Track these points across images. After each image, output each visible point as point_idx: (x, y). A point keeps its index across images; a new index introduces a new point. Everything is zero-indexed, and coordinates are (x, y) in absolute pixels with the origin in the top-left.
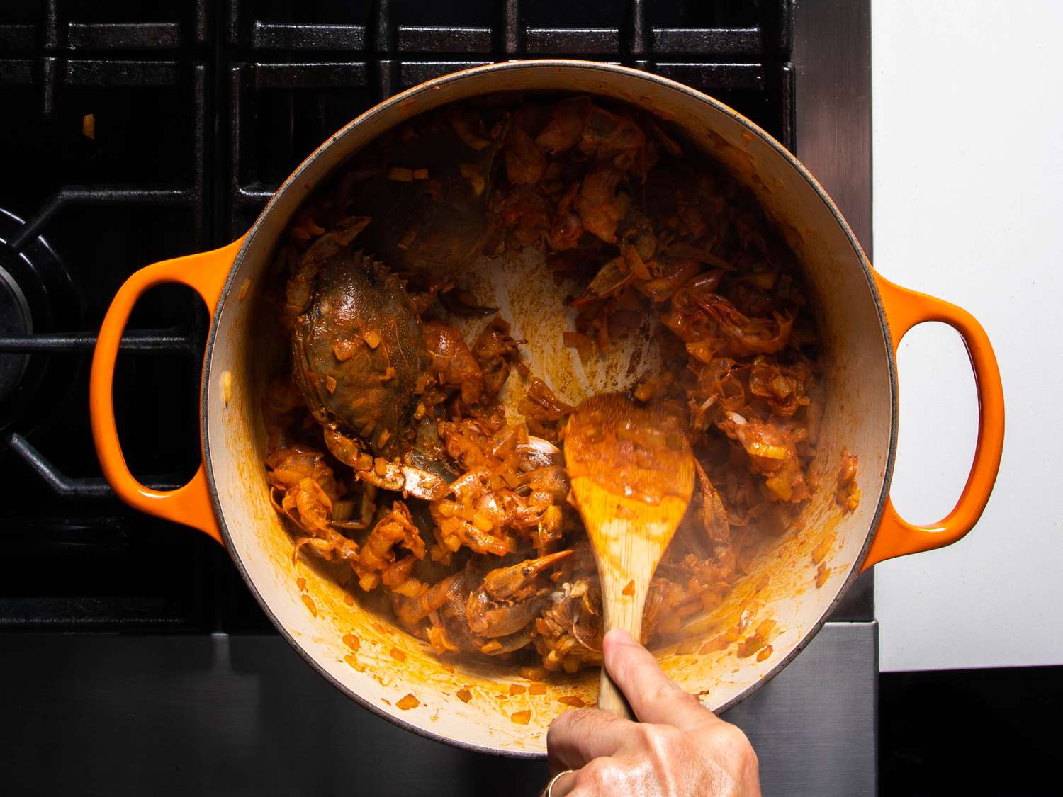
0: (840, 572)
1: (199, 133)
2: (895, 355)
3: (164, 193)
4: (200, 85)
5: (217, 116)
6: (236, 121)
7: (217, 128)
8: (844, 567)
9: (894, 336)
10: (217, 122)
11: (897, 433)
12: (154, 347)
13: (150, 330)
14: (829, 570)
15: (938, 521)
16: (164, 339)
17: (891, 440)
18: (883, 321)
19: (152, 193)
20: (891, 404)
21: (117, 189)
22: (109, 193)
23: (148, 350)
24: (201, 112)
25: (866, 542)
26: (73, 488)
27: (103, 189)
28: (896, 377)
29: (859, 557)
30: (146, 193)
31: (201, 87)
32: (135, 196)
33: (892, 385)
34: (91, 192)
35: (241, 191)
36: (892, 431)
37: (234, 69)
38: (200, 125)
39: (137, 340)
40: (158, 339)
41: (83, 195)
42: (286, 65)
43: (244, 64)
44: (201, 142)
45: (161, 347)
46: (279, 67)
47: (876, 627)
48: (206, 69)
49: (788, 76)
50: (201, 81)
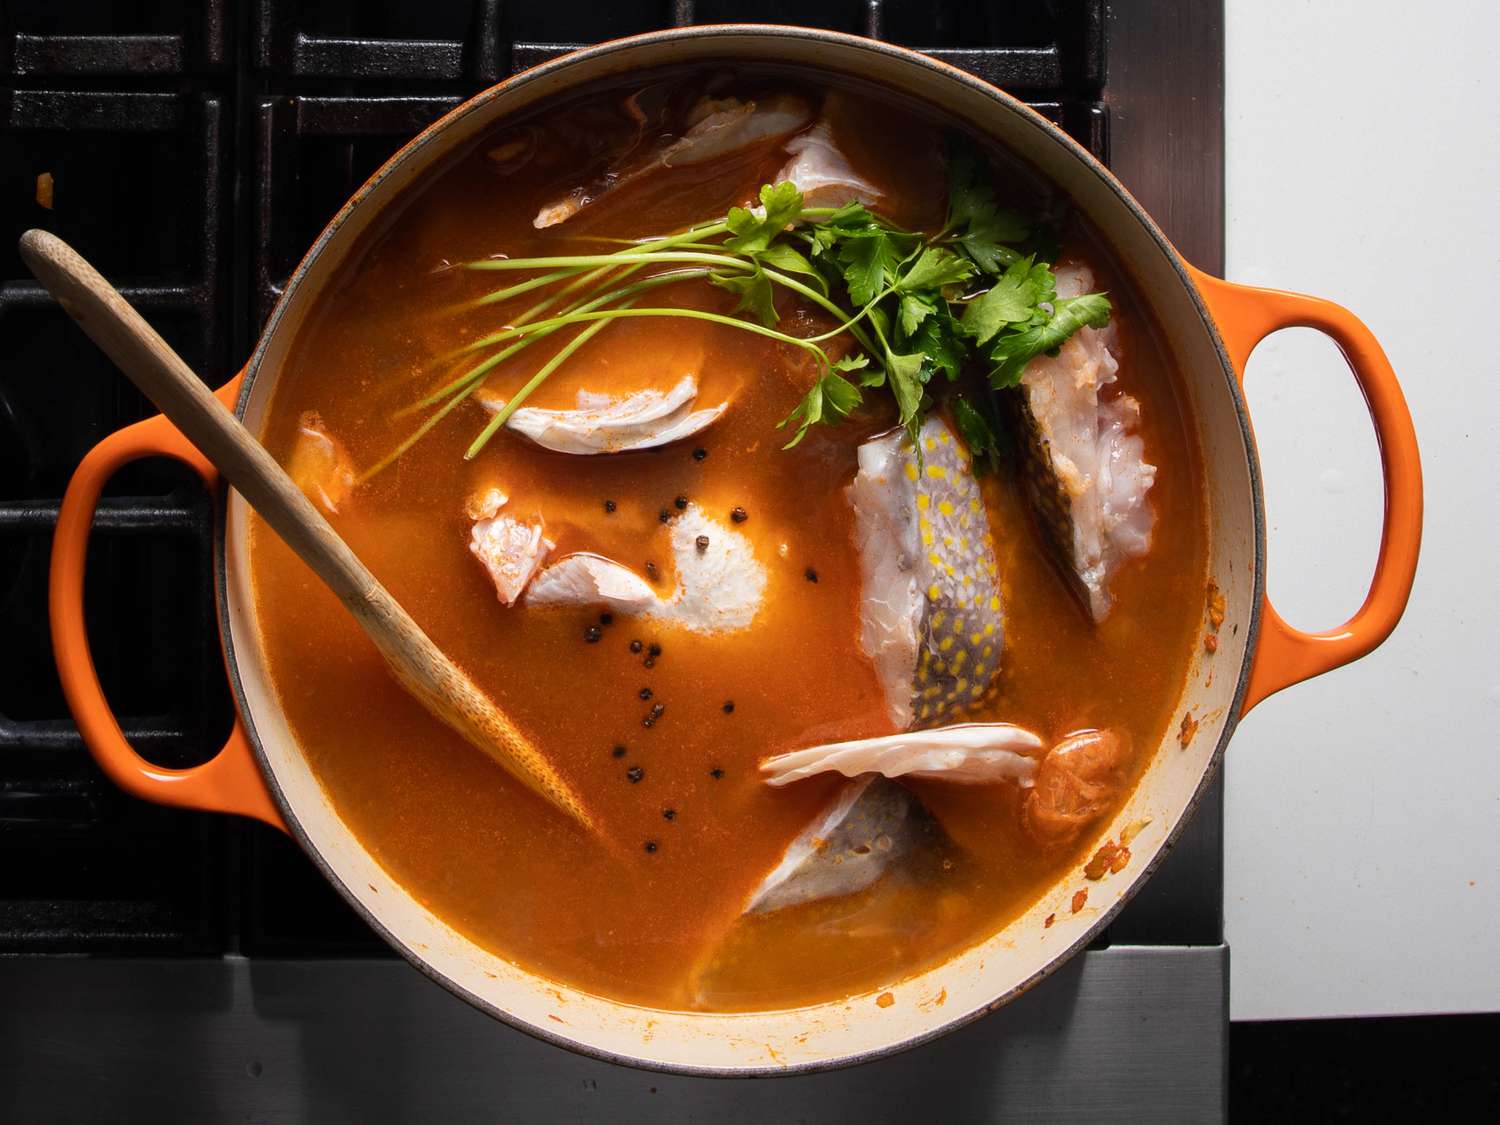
0: (1213, 722)
1: (211, 200)
2: (1240, 388)
3: (157, 291)
4: (213, 129)
5: (239, 176)
6: (266, 183)
7: (237, 195)
8: (1217, 713)
10: (238, 185)
11: (1262, 501)
12: (141, 524)
13: (135, 499)
14: (1196, 723)
15: (1347, 621)
16: (157, 512)
18: (1216, 339)
19: (139, 292)
20: (1247, 461)
23: (130, 528)
24: (213, 171)
25: (1242, 670)
26: (18, 735)
28: (1249, 419)
29: (1236, 693)
31: (216, 132)
33: (1244, 433)
35: (273, 288)
36: (1255, 501)
37: (265, 105)
38: (212, 189)
39: (115, 513)
40: (147, 512)
41: (35, 295)
42: (344, 100)
43: (279, 97)
44: (214, 216)
45: (152, 524)
46: (332, 103)
47: (1226, 952)
48: (222, 106)
49: (1099, 122)
50: (215, 124)
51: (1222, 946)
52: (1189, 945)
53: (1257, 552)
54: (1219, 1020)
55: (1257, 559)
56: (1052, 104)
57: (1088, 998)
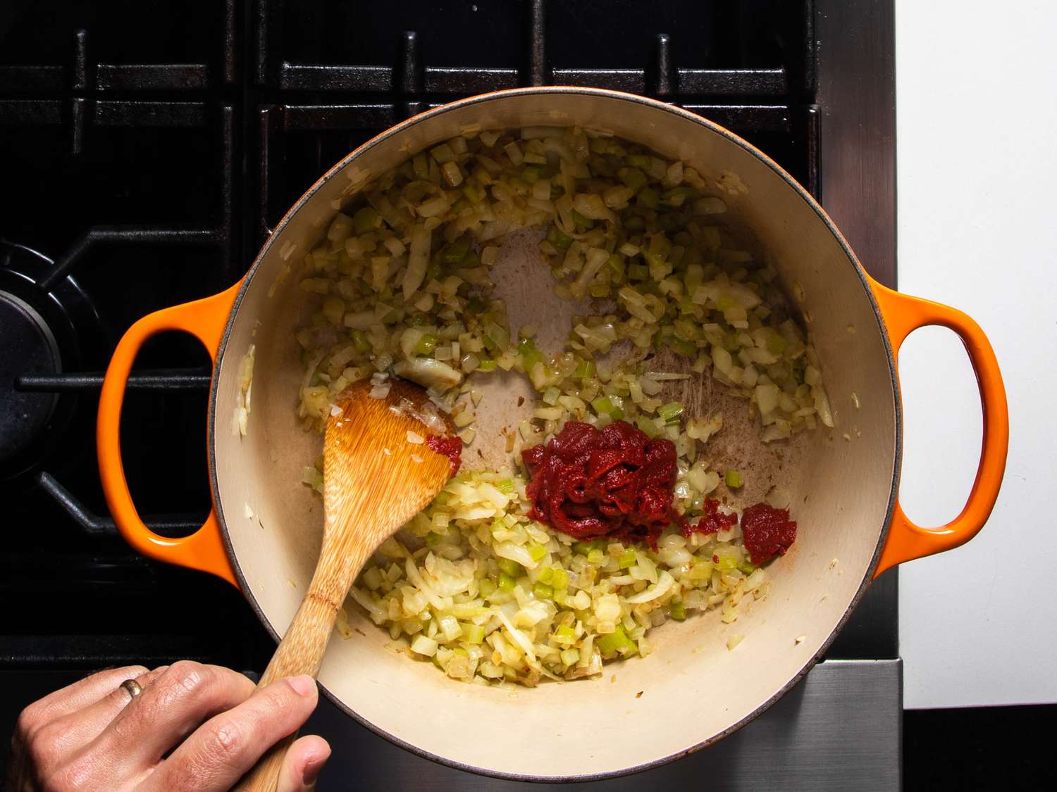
1: (227, 172)
3: (192, 233)
4: (228, 124)
5: (245, 157)
6: (265, 162)
7: (245, 168)
9: (893, 342)
10: (245, 162)
12: (182, 387)
15: (947, 523)
16: (193, 379)
17: (897, 445)
19: (180, 233)
21: (145, 229)
22: (137, 233)
23: (176, 389)
24: (229, 154)
25: (877, 548)
26: (102, 526)
27: (132, 230)
29: (871, 563)
30: (175, 233)
31: (230, 128)
32: (163, 236)
33: (894, 392)
34: (119, 232)
35: (267, 230)
36: (897, 437)
37: (263, 111)
38: (228, 166)
39: (165, 379)
40: (186, 378)
41: (112, 235)
42: (315, 107)
43: (273, 106)
44: (229, 182)
45: (189, 386)
46: (308, 109)
47: (901, 664)
48: (234, 110)
49: (814, 119)
50: (229, 122)
51: (898, 660)
52: (876, 659)
53: (895, 471)
54: (896, 708)
55: (894, 475)
56: (783, 107)
57: (810, 695)
